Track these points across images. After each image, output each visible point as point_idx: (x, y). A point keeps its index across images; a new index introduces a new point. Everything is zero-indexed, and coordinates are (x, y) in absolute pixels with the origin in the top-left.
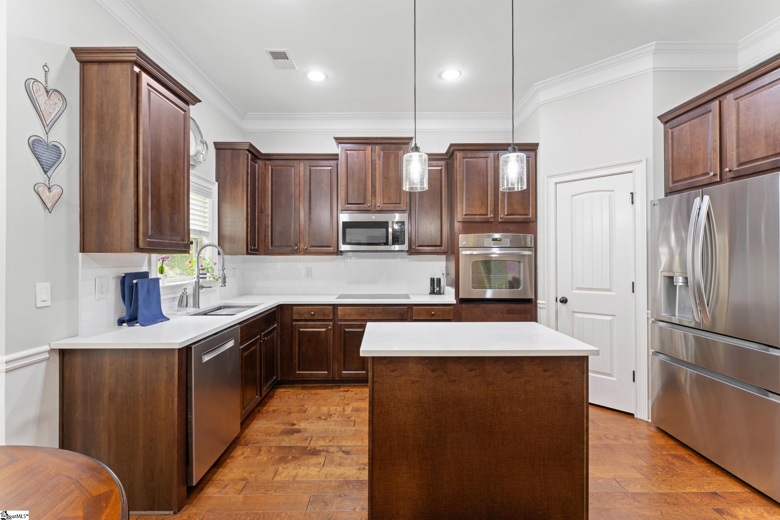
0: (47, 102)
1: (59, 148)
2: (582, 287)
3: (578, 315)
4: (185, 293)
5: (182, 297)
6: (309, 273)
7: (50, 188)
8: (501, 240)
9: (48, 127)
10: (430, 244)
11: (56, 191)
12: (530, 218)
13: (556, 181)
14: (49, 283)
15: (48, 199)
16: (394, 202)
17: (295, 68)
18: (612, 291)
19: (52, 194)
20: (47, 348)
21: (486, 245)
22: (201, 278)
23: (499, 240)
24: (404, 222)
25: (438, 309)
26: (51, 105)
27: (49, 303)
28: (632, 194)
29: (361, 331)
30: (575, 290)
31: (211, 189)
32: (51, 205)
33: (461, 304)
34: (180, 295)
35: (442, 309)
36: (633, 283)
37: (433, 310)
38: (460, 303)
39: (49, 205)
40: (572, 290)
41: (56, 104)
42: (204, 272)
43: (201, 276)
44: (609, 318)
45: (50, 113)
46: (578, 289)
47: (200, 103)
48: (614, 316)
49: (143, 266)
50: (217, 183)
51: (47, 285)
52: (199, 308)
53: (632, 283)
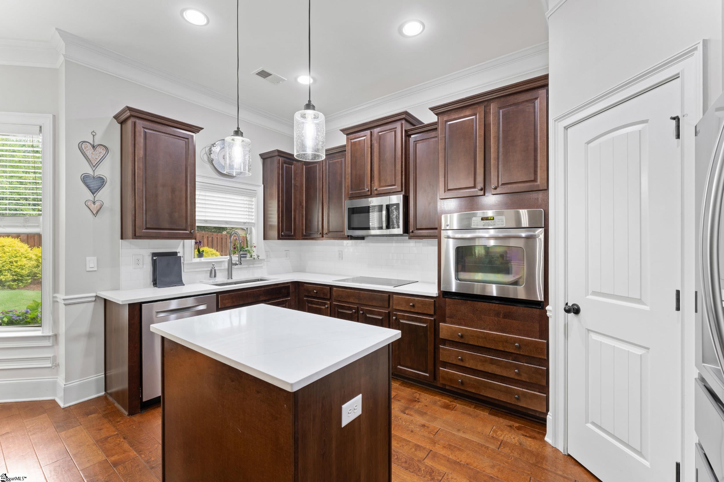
0: (94, 153)
1: (103, 178)
2: (600, 291)
3: (594, 337)
4: (213, 268)
5: (211, 271)
6: (341, 256)
7: (94, 203)
8: (493, 219)
9: (94, 167)
10: (429, 227)
11: (98, 204)
12: (538, 186)
13: (565, 125)
14: (96, 257)
15: (94, 209)
16: (389, 185)
17: (284, 80)
18: (644, 304)
19: (96, 205)
20: (94, 294)
21: (474, 225)
22: (242, 257)
23: (491, 220)
24: (399, 204)
25: (418, 301)
26: (97, 154)
27: (95, 269)
28: (677, 119)
29: (350, 313)
30: (591, 295)
31: (256, 191)
32: (96, 212)
33: (445, 298)
34: (210, 269)
35: (422, 301)
36: (678, 292)
37: (412, 301)
38: (443, 297)
39: (95, 213)
40: (587, 294)
41: (101, 152)
42: (245, 253)
43: (242, 256)
44: (639, 352)
45: (96, 159)
46: (595, 293)
47: (203, 130)
48: (648, 349)
49: (178, 248)
50: (263, 185)
51: (94, 259)
52: (232, 279)
53: (675, 293)
